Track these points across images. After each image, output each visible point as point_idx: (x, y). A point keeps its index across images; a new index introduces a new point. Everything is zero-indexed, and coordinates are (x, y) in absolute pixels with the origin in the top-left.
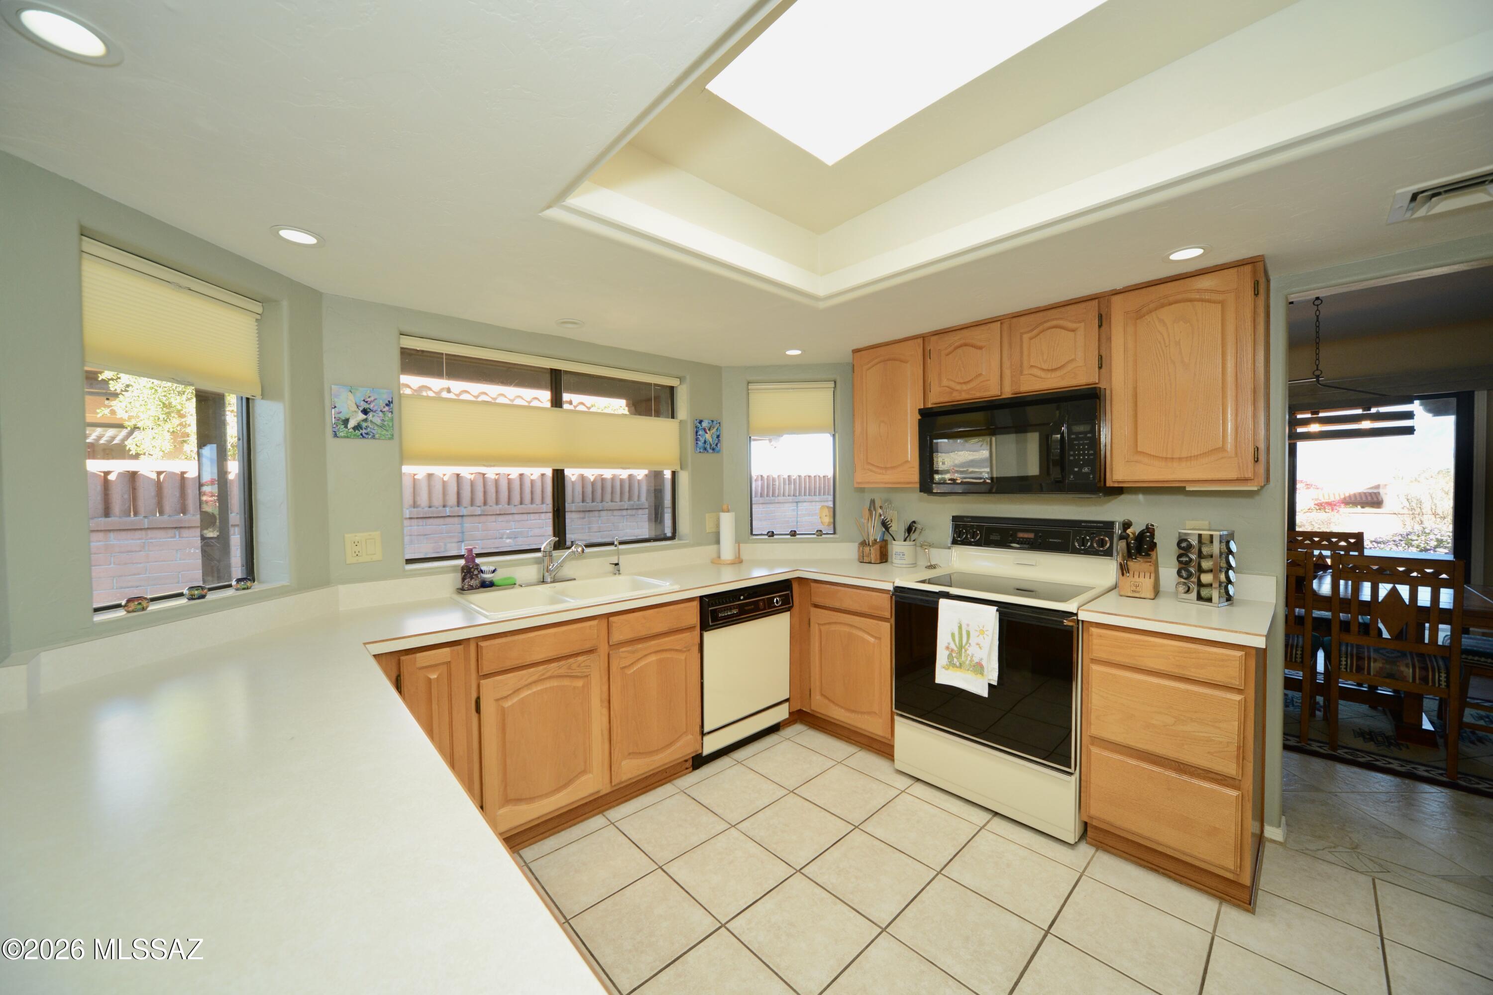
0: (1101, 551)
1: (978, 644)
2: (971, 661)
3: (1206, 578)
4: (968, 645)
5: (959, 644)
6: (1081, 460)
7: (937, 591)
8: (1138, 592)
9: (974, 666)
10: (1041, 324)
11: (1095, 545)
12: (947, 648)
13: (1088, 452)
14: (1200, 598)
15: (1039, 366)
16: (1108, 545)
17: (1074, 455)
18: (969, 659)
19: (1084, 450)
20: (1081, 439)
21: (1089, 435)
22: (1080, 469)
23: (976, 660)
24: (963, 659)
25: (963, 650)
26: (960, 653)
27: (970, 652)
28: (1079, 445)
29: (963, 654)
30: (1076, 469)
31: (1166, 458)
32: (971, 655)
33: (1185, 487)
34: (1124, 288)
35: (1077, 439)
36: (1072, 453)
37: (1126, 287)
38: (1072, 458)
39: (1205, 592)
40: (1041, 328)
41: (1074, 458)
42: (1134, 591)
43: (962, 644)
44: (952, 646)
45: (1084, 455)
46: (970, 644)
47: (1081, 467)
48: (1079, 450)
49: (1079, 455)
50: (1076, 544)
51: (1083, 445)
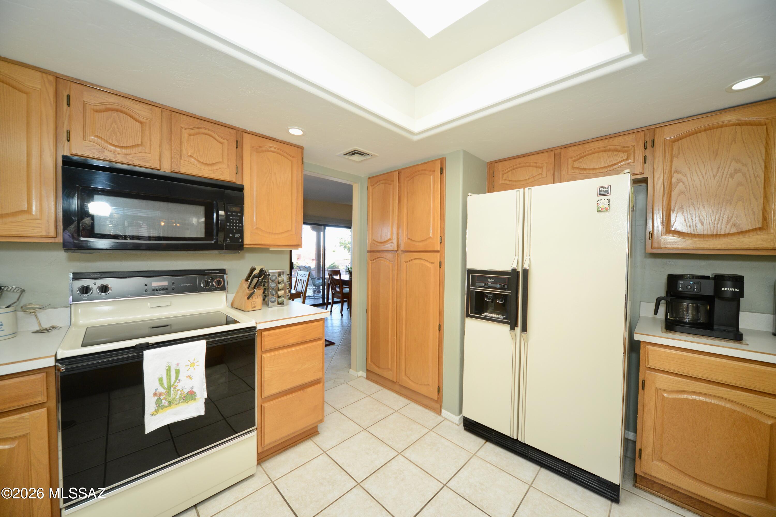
0: (219, 288)
1: (188, 376)
2: (181, 394)
3: (281, 293)
4: (178, 381)
5: (168, 384)
6: (234, 229)
7: (134, 345)
8: (255, 307)
9: (185, 397)
10: (198, 128)
11: (215, 284)
12: (155, 394)
13: (239, 225)
14: (279, 304)
15: (196, 158)
16: (222, 283)
17: (230, 226)
18: (179, 393)
19: (236, 223)
20: (234, 216)
21: (239, 214)
22: (234, 235)
23: (186, 391)
24: (173, 396)
25: (172, 388)
26: (169, 393)
27: (179, 387)
28: (233, 219)
29: (172, 392)
30: (231, 235)
31: (270, 233)
32: (181, 389)
33: (269, 248)
34: (250, 131)
35: (232, 215)
36: (228, 224)
37: (251, 131)
38: (228, 227)
39: (280, 300)
40: (197, 130)
41: (230, 227)
42: (253, 307)
43: (171, 383)
44: (161, 390)
45: (236, 226)
46: (179, 380)
47: (234, 234)
48: (233, 223)
49: (233, 226)
50: (202, 285)
51: (236, 220)
